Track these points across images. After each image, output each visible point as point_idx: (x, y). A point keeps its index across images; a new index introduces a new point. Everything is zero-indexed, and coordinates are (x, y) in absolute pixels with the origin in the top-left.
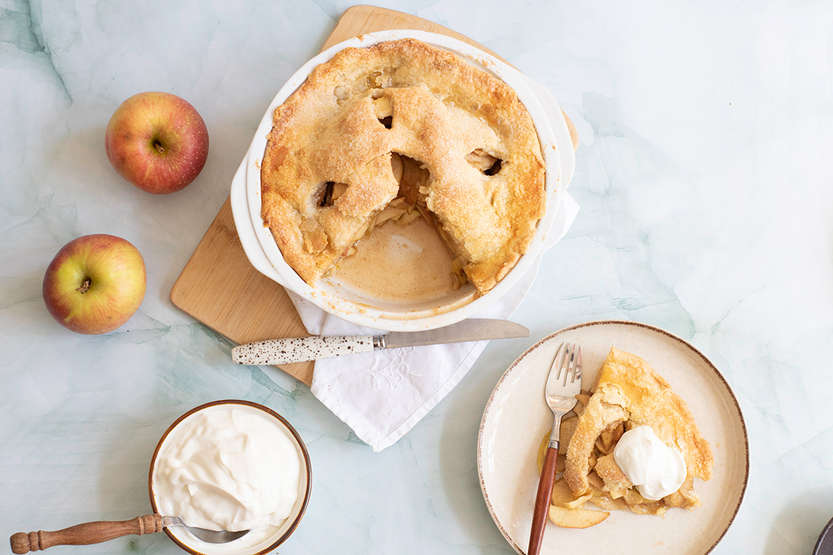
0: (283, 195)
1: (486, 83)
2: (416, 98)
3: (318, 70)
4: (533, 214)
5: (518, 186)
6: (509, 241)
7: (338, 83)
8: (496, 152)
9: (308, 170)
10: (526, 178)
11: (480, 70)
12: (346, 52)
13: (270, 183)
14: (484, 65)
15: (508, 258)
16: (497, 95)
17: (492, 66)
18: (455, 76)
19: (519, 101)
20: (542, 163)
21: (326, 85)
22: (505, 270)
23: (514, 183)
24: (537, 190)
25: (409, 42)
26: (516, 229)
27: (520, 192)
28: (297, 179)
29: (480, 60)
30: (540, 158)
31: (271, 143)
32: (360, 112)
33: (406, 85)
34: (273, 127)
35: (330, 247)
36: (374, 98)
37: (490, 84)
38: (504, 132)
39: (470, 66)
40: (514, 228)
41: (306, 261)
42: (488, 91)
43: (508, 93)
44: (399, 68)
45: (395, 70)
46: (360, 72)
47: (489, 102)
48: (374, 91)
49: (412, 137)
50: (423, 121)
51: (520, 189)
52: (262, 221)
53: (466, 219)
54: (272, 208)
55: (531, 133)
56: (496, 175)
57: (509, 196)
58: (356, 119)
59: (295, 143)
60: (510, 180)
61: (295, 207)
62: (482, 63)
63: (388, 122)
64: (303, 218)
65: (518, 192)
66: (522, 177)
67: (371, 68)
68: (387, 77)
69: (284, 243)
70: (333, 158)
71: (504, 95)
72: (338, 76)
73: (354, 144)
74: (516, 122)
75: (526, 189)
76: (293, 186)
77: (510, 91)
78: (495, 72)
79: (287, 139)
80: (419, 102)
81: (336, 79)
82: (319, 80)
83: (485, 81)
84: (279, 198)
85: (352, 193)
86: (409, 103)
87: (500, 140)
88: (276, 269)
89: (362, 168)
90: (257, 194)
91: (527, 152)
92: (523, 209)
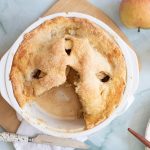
0: (20, 70)
2: (82, 45)
4: (116, 103)
6: (104, 111)
7: (53, 29)
8: (108, 73)
9: (32, 63)
12: (60, 18)
13: (16, 63)
14: (113, 37)
15: (101, 117)
16: (115, 51)
18: (100, 39)
19: (123, 55)
20: (125, 83)
21: (48, 29)
24: (120, 93)
25: (86, 21)
29: (112, 35)
30: (125, 81)
31: (20, 47)
32: (59, 46)
34: (23, 41)
35: (34, 94)
37: (113, 46)
38: (114, 66)
40: (107, 106)
41: (22, 97)
42: (112, 48)
44: (79, 28)
45: (77, 29)
46: (63, 26)
47: (111, 53)
48: (67, 36)
49: (77, 61)
50: (83, 56)
51: (114, 91)
53: (89, 99)
54: (14, 74)
55: (124, 70)
56: (106, 83)
57: (109, 93)
58: (56, 48)
59: (30, 49)
60: (111, 87)
61: (24, 75)
63: (68, 52)
64: (26, 80)
65: (112, 92)
66: (116, 87)
67: (68, 26)
68: (73, 31)
71: (118, 52)
73: (53, 59)
75: (116, 92)
76: (25, 67)
79: (27, 47)
80: (83, 47)
82: (46, 26)
83: (112, 44)
85: (47, 78)
86: (79, 47)
87: (111, 69)
88: (9, 98)
89: (53, 70)
91: (120, 77)
92: (113, 99)
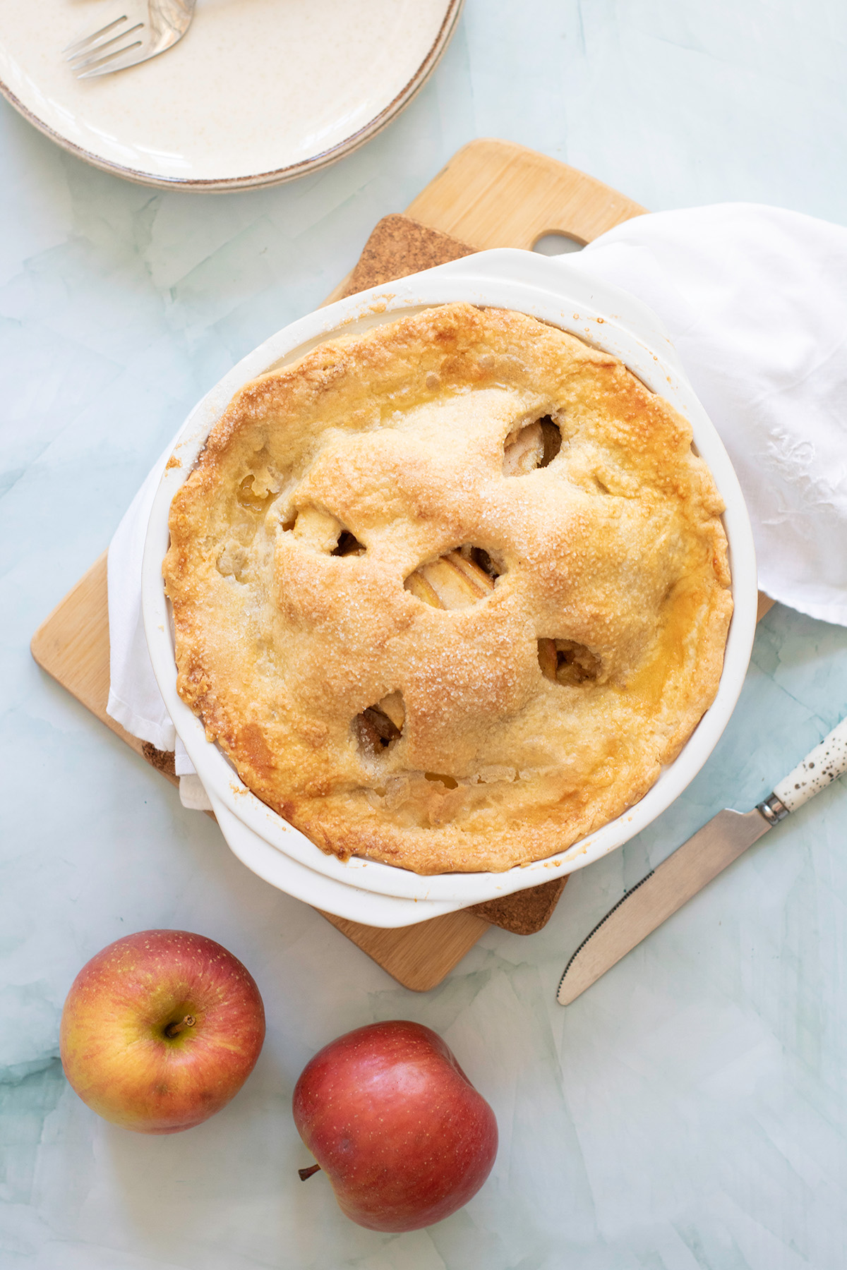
0: (324, 792)
1: (411, 336)
2: (349, 470)
3: (171, 575)
4: (674, 443)
5: (612, 429)
6: (683, 515)
7: (214, 559)
8: (528, 415)
9: (314, 725)
10: (610, 405)
11: (386, 328)
13: (285, 796)
14: (380, 312)
15: (708, 540)
16: (446, 336)
17: (393, 300)
18: (361, 375)
19: (482, 309)
20: (608, 359)
21: (202, 580)
22: (723, 560)
23: (602, 431)
24: (642, 404)
25: (247, 397)
26: (676, 489)
27: (625, 432)
28: (314, 752)
29: (367, 311)
30: (598, 356)
31: (223, 742)
32: (302, 574)
33: (307, 458)
34: (201, 717)
36: (289, 526)
37: (418, 332)
38: (509, 375)
39: (366, 337)
40: (670, 490)
42: (426, 343)
43: (456, 316)
44: (267, 442)
45: (264, 450)
46: (221, 507)
47: (443, 358)
48: (275, 514)
50: (397, 491)
51: (618, 428)
52: (333, 859)
53: (603, 556)
54: (326, 826)
55: (548, 335)
56: (565, 444)
57: (616, 455)
58: (306, 590)
59: (252, 705)
60: (592, 431)
61: (353, 787)
62: (373, 312)
63: (349, 544)
64: (381, 793)
65: (620, 435)
66: (603, 409)
67: (230, 486)
68: (266, 473)
69: (394, 853)
70: (335, 677)
71: (454, 323)
72: (203, 548)
73: (344, 630)
74: (511, 343)
75: (628, 420)
76: (319, 768)
77: (457, 311)
78: (405, 305)
79: (236, 710)
80: (359, 469)
81: (204, 554)
82: (185, 585)
83: (408, 335)
84: (318, 803)
85: (416, 696)
86: (349, 486)
87: (517, 392)
88: (425, 900)
90: (284, 829)
91: (573, 368)
92: (653, 452)
